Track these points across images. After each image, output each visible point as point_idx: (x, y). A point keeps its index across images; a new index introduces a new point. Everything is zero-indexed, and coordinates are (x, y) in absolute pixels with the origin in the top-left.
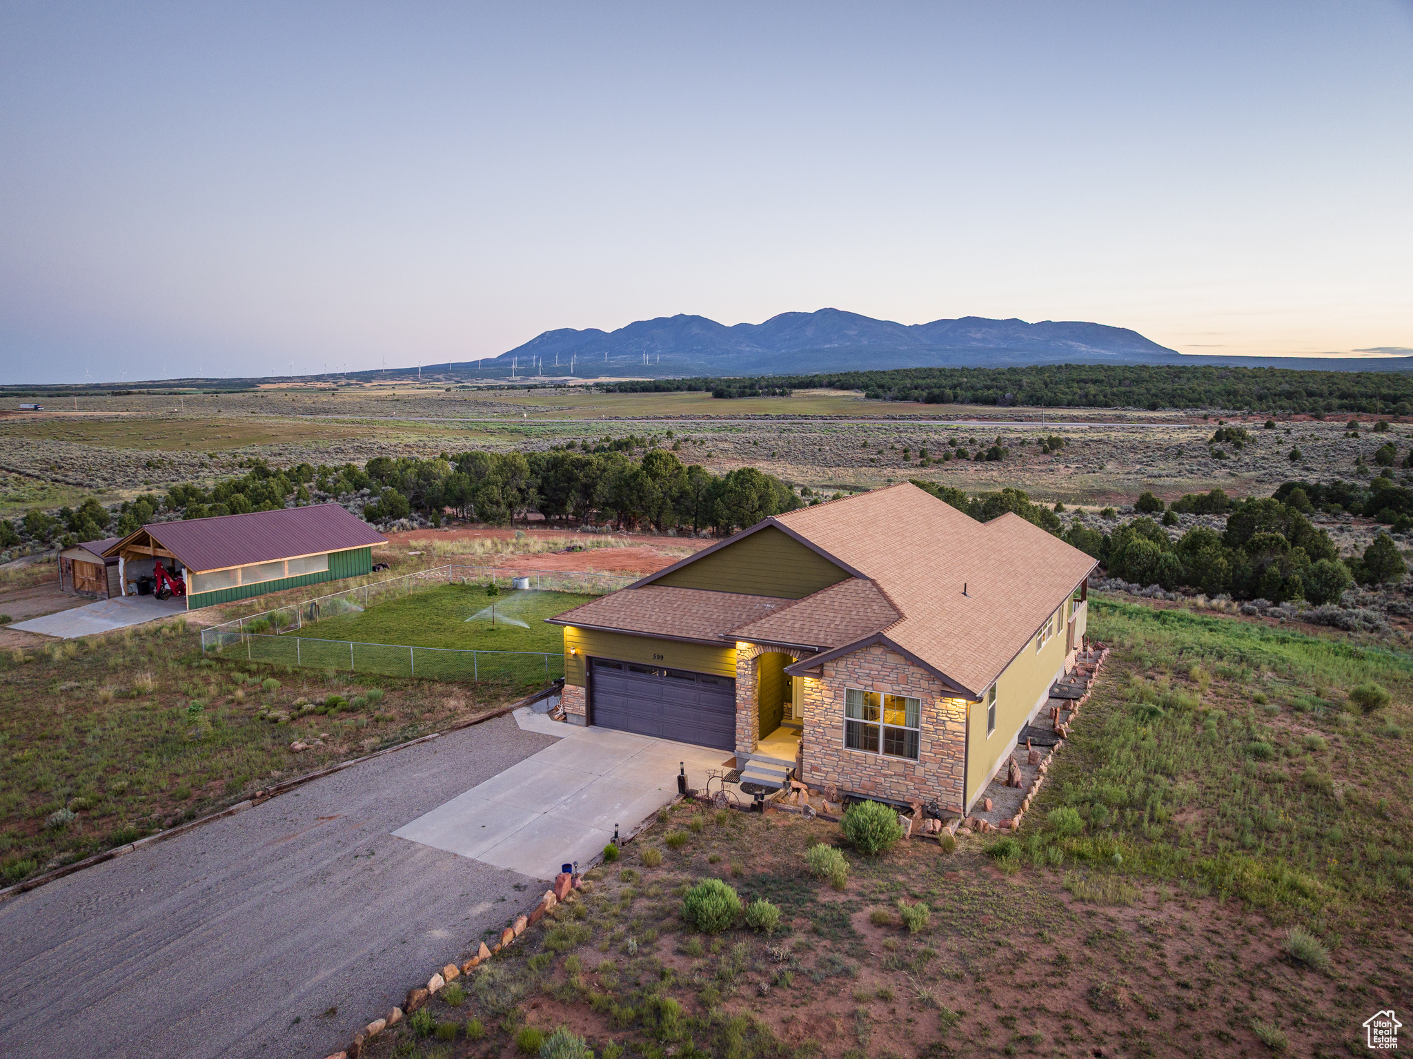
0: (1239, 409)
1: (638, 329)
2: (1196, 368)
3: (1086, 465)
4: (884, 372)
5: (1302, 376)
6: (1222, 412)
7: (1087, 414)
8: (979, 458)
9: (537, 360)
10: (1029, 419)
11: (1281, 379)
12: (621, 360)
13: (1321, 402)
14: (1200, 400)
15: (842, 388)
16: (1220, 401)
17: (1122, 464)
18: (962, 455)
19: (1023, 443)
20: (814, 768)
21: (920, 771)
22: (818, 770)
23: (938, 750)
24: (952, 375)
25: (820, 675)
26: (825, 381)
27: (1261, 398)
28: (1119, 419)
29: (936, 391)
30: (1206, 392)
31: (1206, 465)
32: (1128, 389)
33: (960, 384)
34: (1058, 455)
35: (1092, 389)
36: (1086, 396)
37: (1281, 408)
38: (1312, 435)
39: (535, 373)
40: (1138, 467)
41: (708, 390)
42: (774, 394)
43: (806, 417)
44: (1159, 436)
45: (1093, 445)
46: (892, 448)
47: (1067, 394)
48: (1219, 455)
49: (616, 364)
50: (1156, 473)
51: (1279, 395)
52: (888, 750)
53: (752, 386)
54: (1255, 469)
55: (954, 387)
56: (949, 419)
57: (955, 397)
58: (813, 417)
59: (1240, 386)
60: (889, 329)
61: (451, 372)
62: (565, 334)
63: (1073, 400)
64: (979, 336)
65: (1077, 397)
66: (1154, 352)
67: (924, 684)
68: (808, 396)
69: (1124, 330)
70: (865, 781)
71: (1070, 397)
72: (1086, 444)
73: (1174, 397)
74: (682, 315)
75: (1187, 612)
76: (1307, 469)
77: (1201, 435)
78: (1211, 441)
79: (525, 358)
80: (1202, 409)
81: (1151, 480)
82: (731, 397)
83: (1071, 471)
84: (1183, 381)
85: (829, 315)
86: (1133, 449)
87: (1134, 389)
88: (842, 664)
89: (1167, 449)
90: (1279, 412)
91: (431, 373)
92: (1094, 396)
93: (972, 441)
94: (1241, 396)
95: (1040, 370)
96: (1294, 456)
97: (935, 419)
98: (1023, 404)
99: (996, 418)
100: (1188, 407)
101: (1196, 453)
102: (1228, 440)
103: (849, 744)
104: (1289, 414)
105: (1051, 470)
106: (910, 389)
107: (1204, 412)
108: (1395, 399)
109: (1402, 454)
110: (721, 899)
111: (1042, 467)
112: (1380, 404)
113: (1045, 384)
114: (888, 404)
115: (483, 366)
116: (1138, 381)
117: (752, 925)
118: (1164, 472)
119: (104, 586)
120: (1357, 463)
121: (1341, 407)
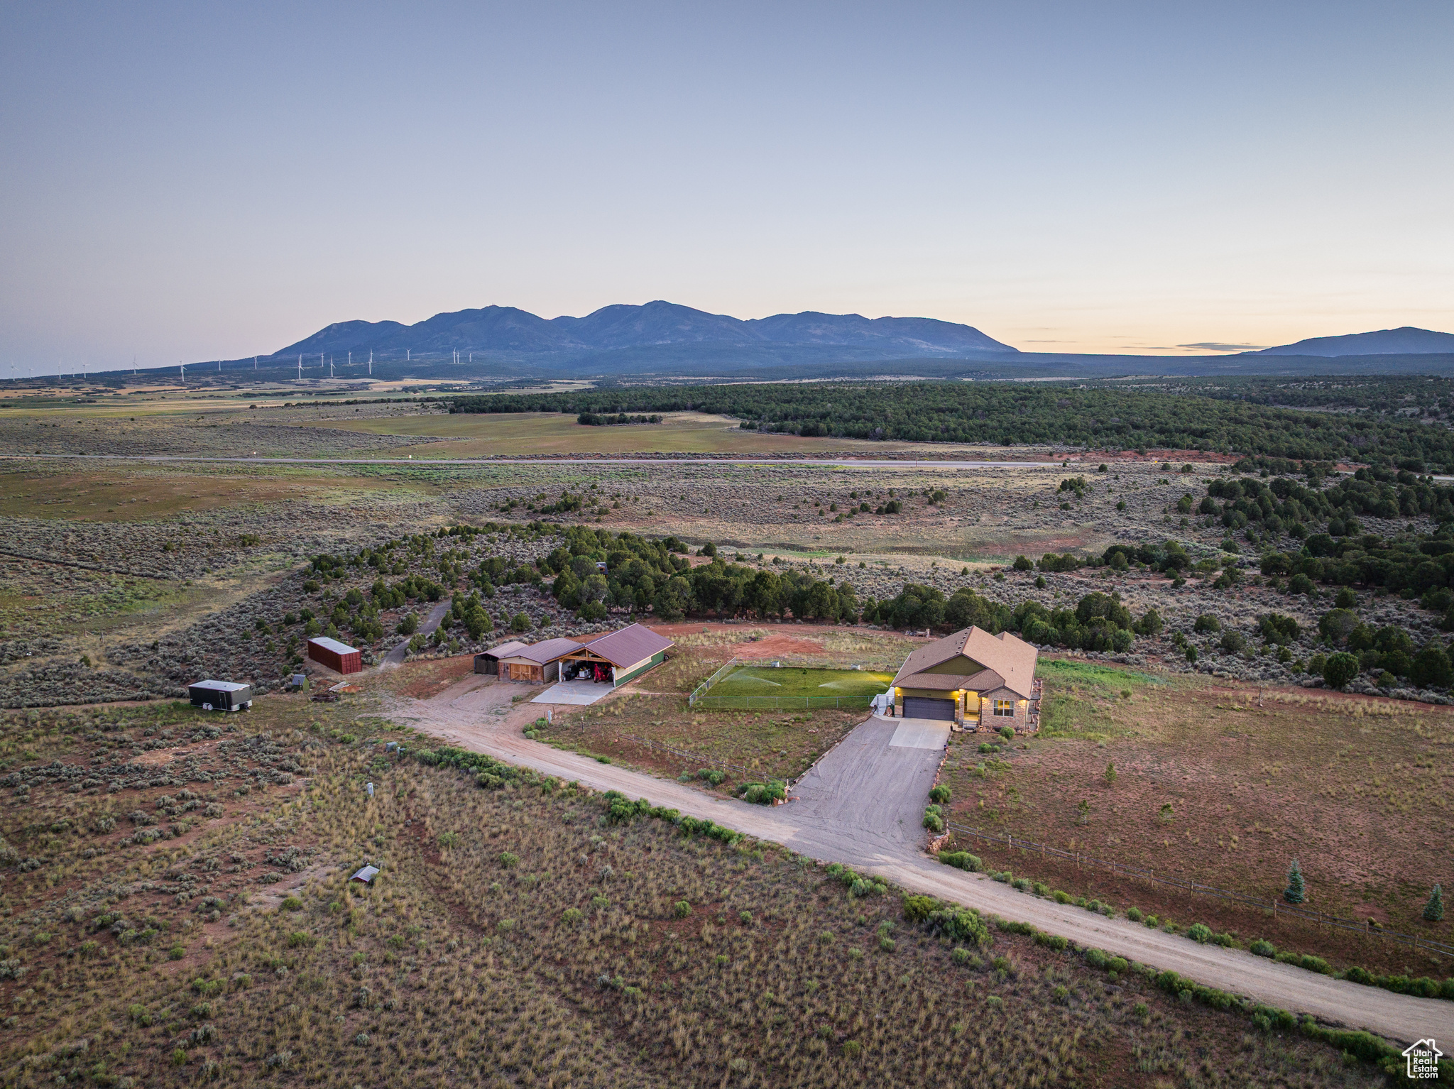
0: (1079, 445)
1: (443, 322)
3: (965, 517)
6: (1064, 447)
7: (951, 451)
8: (880, 512)
9: (326, 358)
10: (902, 457)
12: (426, 358)
13: (1144, 436)
14: (1045, 434)
15: (709, 411)
16: (1062, 437)
17: (993, 514)
18: (865, 508)
19: (911, 492)
20: (984, 721)
21: (1013, 720)
22: (986, 722)
23: (1020, 713)
24: (814, 400)
25: (987, 697)
27: (1095, 432)
28: (980, 457)
29: (810, 421)
30: (1050, 425)
31: (1056, 515)
32: (982, 422)
33: (829, 414)
34: (942, 507)
35: (952, 422)
36: (947, 429)
37: (1112, 445)
38: (1136, 480)
39: (325, 374)
40: (1006, 518)
41: (568, 412)
42: (646, 421)
43: (696, 456)
44: (1018, 480)
45: (967, 495)
46: (804, 499)
47: (930, 426)
48: (1066, 506)
49: (420, 363)
50: (1020, 524)
51: (1111, 429)
52: (1004, 715)
53: (616, 410)
54: (1093, 518)
55: (823, 416)
56: (831, 457)
57: (829, 430)
58: (703, 455)
59: (1078, 418)
60: (725, 325)
61: (220, 373)
62: (356, 327)
63: (937, 434)
64: (819, 332)
65: (938, 430)
66: (994, 350)
67: (1015, 697)
68: (679, 423)
70: (997, 723)
71: (934, 431)
72: (961, 494)
73: (1023, 431)
74: (494, 306)
75: (1064, 660)
76: (1129, 519)
77: (1050, 480)
78: (1059, 492)
79: (311, 355)
80: (1047, 444)
81: (1017, 532)
82: (597, 423)
83: (955, 523)
85: (658, 307)
87: (989, 421)
88: (993, 693)
89: (1025, 498)
90: (1110, 450)
92: (955, 430)
93: (866, 490)
94: (1080, 430)
96: (1120, 505)
97: (818, 457)
98: (893, 437)
99: (871, 456)
100: (1035, 442)
101: (1047, 504)
102: (1072, 488)
103: (994, 714)
104: (1118, 452)
106: (781, 418)
107: (1050, 448)
108: (1202, 434)
109: (1197, 501)
110: (988, 746)
111: (931, 520)
112: (1189, 441)
113: (908, 413)
114: (765, 436)
115: (259, 365)
116: (989, 411)
117: (995, 751)
118: (1026, 524)
119: (539, 677)
120: (1164, 512)
121: (1161, 443)
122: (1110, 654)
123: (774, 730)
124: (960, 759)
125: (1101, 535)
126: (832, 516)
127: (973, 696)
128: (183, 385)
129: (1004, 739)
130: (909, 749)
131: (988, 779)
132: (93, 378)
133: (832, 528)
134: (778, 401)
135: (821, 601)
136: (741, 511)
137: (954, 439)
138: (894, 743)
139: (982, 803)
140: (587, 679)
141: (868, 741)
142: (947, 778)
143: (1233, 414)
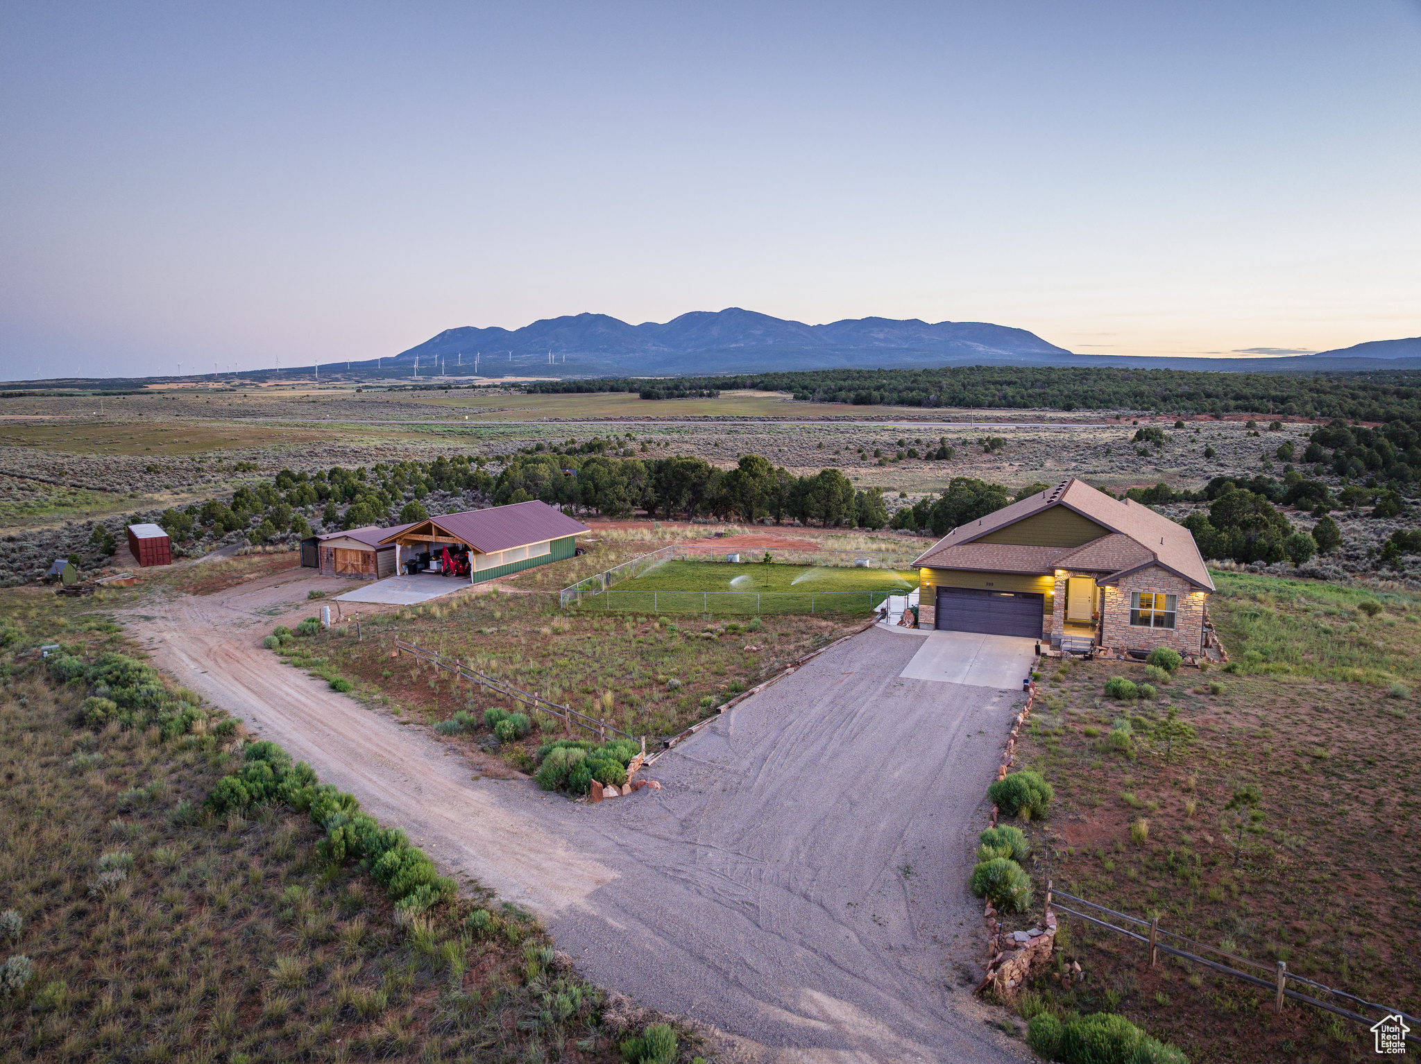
0: (1147, 409)
1: (542, 328)
2: (1099, 370)
3: (1026, 463)
4: (803, 374)
5: (1198, 378)
6: (1132, 412)
7: (1009, 415)
8: (929, 457)
9: (440, 359)
10: (956, 419)
11: (1180, 381)
12: (526, 360)
13: (1219, 404)
14: (1110, 401)
15: (766, 389)
16: (1129, 402)
17: (1059, 461)
18: (912, 455)
19: (965, 443)
20: (1110, 638)
21: (1176, 634)
22: (1112, 639)
23: (1187, 621)
24: (870, 377)
25: (1116, 586)
26: (748, 382)
27: (1165, 399)
28: (1041, 419)
29: (864, 393)
30: (1115, 393)
31: (1133, 462)
32: (1042, 391)
33: (883, 386)
34: (999, 454)
35: (1010, 391)
36: (1005, 397)
37: (1185, 408)
38: (1219, 435)
39: (437, 372)
40: (1074, 464)
41: (631, 391)
42: (702, 395)
43: (744, 419)
44: (1084, 436)
45: (1028, 445)
46: (847, 448)
47: (987, 396)
48: (1143, 453)
49: (520, 363)
50: (1091, 469)
51: (1181, 396)
52: (1155, 625)
53: (677, 388)
54: (1177, 465)
55: (878, 388)
56: (882, 420)
57: (882, 398)
58: (751, 419)
59: (1144, 388)
60: (794, 329)
61: (349, 371)
62: (466, 333)
63: (994, 401)
64: (881, 336)
65: (997, 398)
67: (1180, 586)
68: (735, 397)
69: (1020, 331)
70: (1142, 643)
71: (990, 399)
72: (1021, 444)
73: (1086, 398)
74: (587, 314)
76: (1222, 465)
77: (1121, 434)
78: (1133, 441)
79: (426, 357)
80: (1114, 410)
82: (659, 398)
83: (1015, 468)
84: (1091, 383)
85: (733, 314)
86: (1064, 447)
87: (1048, 391)
88: (1130, 578)
89: (1095, 448)
90: (1183, 412)
91: (329, 372)
92: (1013, 397)
93: (918, 441)
94: (1147, 397)
95: (955, 372)
96: (1208, 454)
97: (867, 420)
98: (947, 405)
99: (925, 419)
100: (1099, 407)
101: (1121, 452)
102: (1147, 439)
103: (1132, 623)
104: (1192, 414)
105: (998, 468)
106: (835, 391)
107: (1116, 413)
108: (1283, 400)
109: (1299, 451)
110: (1127, 684)
111: (988, 465)
112: (1271, 405)
113: (964, 385)
114: (818, 405)
115: (382, 365)
116: (1049, 383)
117: (1143, 695)
118: (1098, 469)
119: (372, 569)
120: (1262, 459)
121: (1237, 408)
122: (1286, 565)
123: (678, 642)
124: (1064, 711)
125: (1189, 480)
126: (876, 461)
127: (1083, 587)
128: (316, 380)
129: (1160, 671)
130: (943, 686)
131: (1143, 760)
132: (242, 375)
133: (874, 470)
134: (833, 379)
135: (829, 493)
136: (776, 456)
137: (1011, 405)
138: (912, 672)
139: (1143, 826)
140: (438, 573)
141: (857, 667)
142: (1036, 752)
143: (1313, 385)
